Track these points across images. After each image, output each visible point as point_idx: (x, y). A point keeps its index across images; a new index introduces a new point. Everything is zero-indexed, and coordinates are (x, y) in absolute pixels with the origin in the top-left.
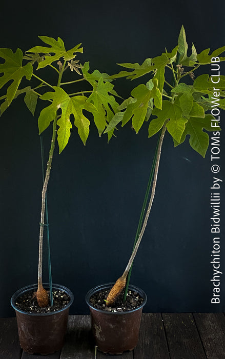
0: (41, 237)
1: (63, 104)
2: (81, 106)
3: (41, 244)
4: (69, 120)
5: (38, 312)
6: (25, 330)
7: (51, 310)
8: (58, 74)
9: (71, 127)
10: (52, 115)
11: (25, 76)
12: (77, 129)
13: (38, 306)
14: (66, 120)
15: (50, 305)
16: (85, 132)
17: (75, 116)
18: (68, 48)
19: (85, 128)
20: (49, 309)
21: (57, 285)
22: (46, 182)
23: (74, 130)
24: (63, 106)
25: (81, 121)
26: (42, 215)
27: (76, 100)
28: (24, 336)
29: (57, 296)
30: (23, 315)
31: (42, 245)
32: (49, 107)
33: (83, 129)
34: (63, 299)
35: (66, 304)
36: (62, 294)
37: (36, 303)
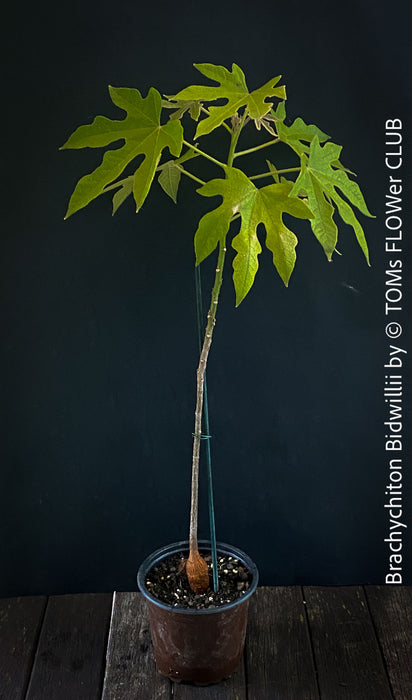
0: (196, 458)
1: (243, 203)
2: (278, 206)
3: (195, 473)
4: (255, 237)
5: (190, 603)
6: (166, 637)
7: (216, 602)
8: (229, 136)
9: (260, 251)
10: (221, 227)
11: (167, 148)
12: (271, 254)
13: (189, 590)
14: (250, 237)
15: (212, 589)
16: (288, 259)
17: (268, 227)
18: (253, 85)
19: (287, 253)
20: (211, 599)
21: (225, 546)
22: (205, 352)
23: (265, 258)
24: (244, 208)
25: (279, 239)
26: (198, 415)
27: (270, 194)
28: (163, 648)
29: (226, 571)
30: (162, 610)
31: (197, 473)
32: (217, 212)
33: (282, 254)
34: (238, 578)
35: (244, 588)
36: (235, 566)
37: (186, 583)
